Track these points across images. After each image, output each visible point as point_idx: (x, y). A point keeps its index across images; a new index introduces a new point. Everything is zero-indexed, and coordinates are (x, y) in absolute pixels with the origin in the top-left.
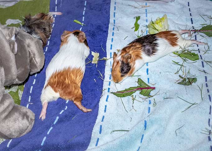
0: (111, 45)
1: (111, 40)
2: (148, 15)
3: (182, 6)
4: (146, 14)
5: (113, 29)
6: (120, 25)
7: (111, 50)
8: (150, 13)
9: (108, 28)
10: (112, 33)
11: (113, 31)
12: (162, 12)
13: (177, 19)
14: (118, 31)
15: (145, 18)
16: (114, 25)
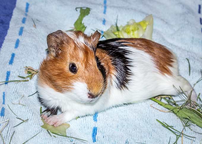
0: (13, 55)
1: (15, 43)
2: (108, 10)
3: (185, 10)
4: (105, 7)
5: (24, 21)
6: (39, 17)
7: (10, 66)
8: (114, 7)
9: (10, 15)
10: (19, 29)
11: (23, 25)
12: (142, 12)
13: (172, 35)
14: (33, 28)
15: (101, 16)
16: (26, 15)
